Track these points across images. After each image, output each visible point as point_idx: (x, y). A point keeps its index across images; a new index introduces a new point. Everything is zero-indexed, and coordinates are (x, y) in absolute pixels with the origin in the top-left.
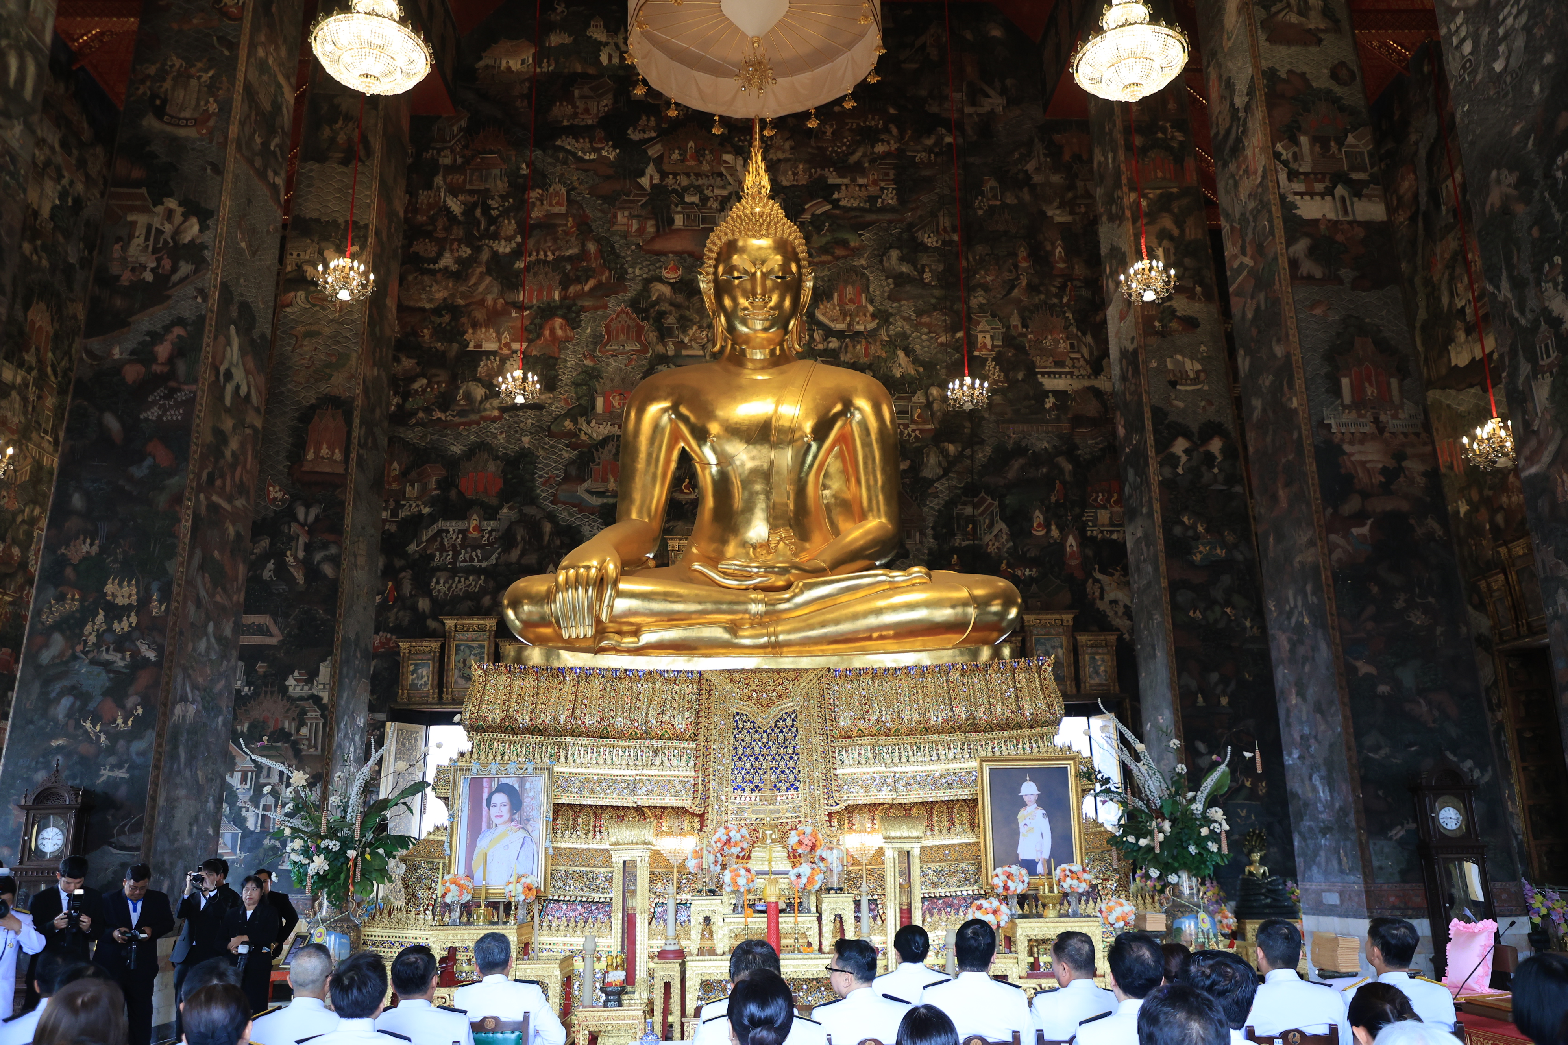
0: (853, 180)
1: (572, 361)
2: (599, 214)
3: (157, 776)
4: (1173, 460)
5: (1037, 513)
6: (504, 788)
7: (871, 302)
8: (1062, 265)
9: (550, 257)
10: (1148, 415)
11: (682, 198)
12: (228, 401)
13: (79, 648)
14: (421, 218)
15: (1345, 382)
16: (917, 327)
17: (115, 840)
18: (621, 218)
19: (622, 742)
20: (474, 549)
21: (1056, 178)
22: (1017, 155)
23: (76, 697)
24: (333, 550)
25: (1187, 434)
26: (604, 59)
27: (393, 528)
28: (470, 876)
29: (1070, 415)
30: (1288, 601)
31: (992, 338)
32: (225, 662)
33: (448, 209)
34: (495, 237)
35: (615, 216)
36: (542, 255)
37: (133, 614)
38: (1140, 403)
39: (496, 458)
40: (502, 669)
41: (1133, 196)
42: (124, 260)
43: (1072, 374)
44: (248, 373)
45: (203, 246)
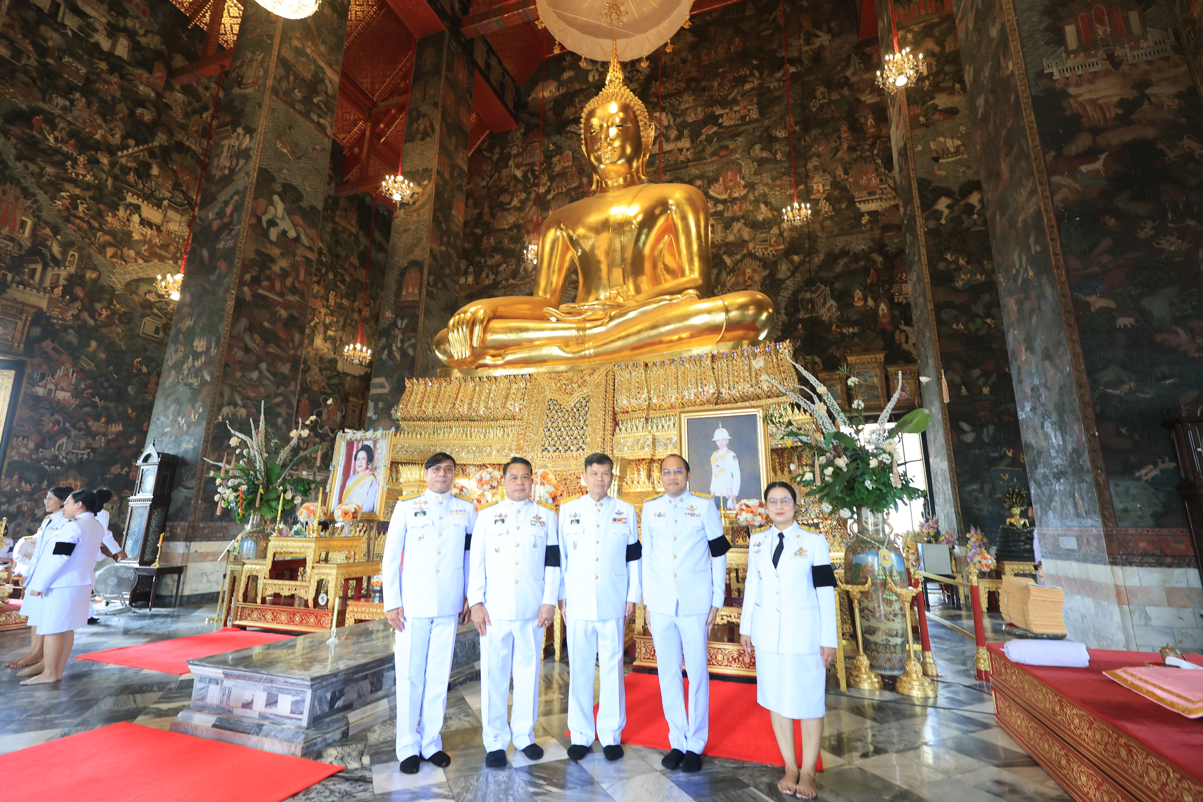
0: (731, 109)
3: (206, 447)
4: (937, 215)
5: (858, 291)
6: (365, 448)
7: (743, 178)
8: (872, 130)
10: (915, 186)
12: (273, 238)
13: (180, 377)
14: (503, 183)
15: (1070, 31)
16: (772, 188)
17: (184, 483)
22: (839, 68)
23: (177, 404)
24: (413, 341)
25: (948, 193)
26: (591, 79)
29: (880, 225)
30: (1014, 265)
31: (824, 186)
33: (515, 176)
34: (538, 185)
37: (203, 356)
38: (910, 181)
41: (901, 33)
42: (218, 166)
43: (881, 199)
44: (295, 225)
45: (251, 149)
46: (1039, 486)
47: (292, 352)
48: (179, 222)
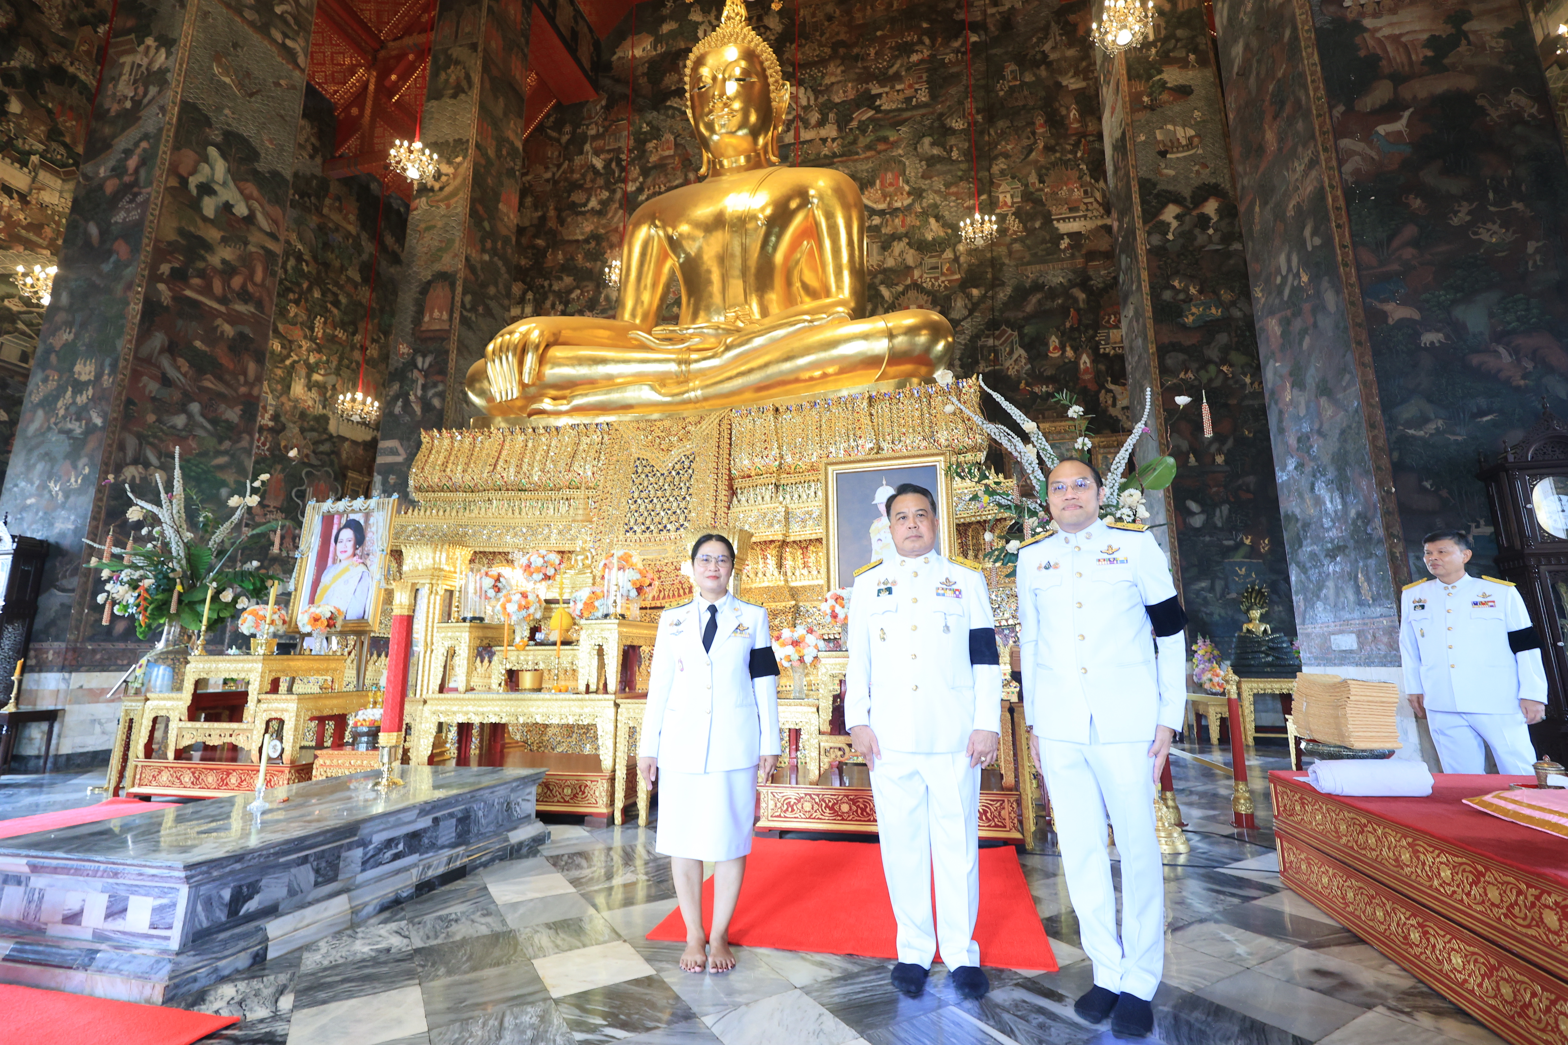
0: (892, 87)
3: (96, 527)
4: (1164, 228)
5: (1053, 338)
6: (350, 524)
7: (907, 182)
8: (1075, 125)
10: (1135, 188)
12: (209, 213)
13: (53, 420)
14: (576, 176)
16: (945, 197)
17: (59, 583)
19: (538, 494)
21: (1071, 52)
22: (1035, 40)
23: (47, 462)
24: (440, 388)
25: (1177, 200)
29: (1084, 251)
30: (1278, 271)
31: (1012, 196)
33: (593, 167)
34: (625, 180)
37: (90, 388)
38: (1128, 183)
42: (114, 96)
43: (1085, 217)
44: (247, 198)
45: (167, 70)
46: (1304, 569)
47: (243, 390)
48: (61, 192)
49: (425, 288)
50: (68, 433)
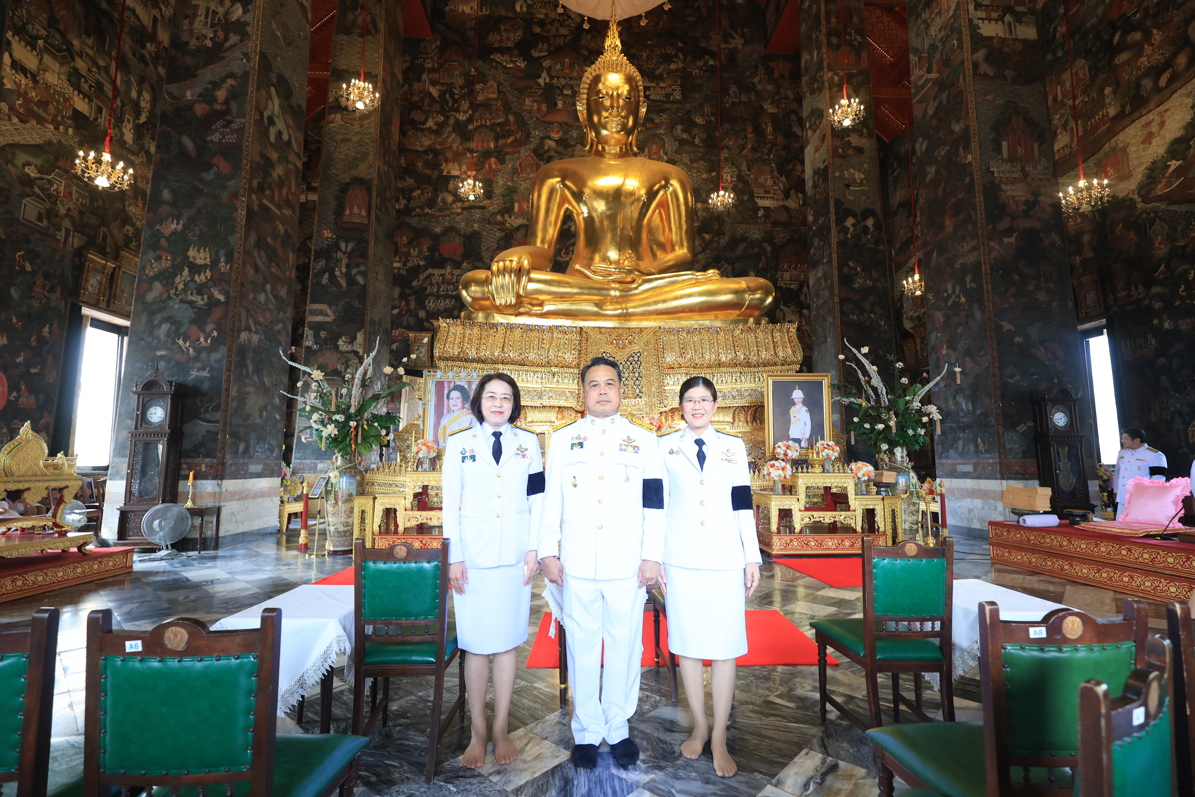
0: (658, 84)
1: (501, 182)
2: (515, 99)
3: (229, 376)
4: (845, 230)
6: (458, 388)
7: (666, 154)
8: (770, 137)
9: (488, 123)
10: (832, 204)
11: (562, 91)
12: (272, 139)
13: (172, 292)
14: (415, 99)
15: (1004, 144)
16: (690, 169)
17: (202, 416)
18: (528, 102)
19: (533, 369)
20: (449, 284)
21: (770, 87)
22: (749, 73)
23: (172, 324)
24: (362, 268)
25: (854, 216)
26: (518, 8)
27: (404, 273)
28: (436, 441)
29: (771, 220)
31: (731, 177)
32: (282, 313)
33: (430, 94)
34: (457, 110)
35: (525, 101)
36: (483, 122)
37: (208, 271)
38: (827, 198)
39: (460, 235)
40: (459, 323)
41: (830, 74)
42: (191, 31)
43: (773, 198)
44: (288, 127)
45: (246, 24)
47: (288, 274)
48: (59, 74)
49: (345, 189)
50: (192, 303)
